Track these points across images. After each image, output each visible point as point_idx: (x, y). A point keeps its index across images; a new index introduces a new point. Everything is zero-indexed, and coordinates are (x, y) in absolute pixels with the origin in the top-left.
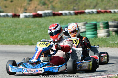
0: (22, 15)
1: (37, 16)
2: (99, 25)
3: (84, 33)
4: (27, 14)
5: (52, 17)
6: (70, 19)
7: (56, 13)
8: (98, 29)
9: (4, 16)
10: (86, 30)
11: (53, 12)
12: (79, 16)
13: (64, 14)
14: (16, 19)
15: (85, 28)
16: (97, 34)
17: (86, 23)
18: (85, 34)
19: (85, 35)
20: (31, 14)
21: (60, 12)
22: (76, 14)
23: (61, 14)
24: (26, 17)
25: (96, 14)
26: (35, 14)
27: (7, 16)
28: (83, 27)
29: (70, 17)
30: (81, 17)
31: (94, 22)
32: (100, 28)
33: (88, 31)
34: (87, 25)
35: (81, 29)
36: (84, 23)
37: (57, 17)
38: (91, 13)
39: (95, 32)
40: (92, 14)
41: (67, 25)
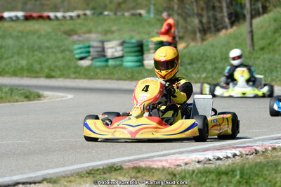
2: (148, 45)
3: (120, 59)
8: (145, 52)
10: (123, 53)
15: (122, 50)
18: (122, 61)
19: (120, 63)
28: (119, 48)
32: (149, 50)
33: (127, 56)
34: (125, 45)
35: (116, 51)
36: (121, 41)
39: (140, 58)
41: (87, 44)
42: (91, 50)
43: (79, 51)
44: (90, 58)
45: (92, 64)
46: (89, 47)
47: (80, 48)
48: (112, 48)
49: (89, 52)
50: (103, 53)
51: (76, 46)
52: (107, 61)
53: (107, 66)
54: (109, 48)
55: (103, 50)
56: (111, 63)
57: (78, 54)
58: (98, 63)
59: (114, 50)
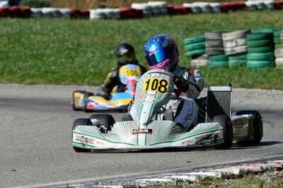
0: (94, 14)
1: (130, 13)
2: (279, 37)
3: (242, 57)
4: (107, 11)
5: (167, 18)
6: (209, 22)
7: (176, 7)
8: (276, 46)
9: (50, 15)
10: (246, 48)
11: (170, 6)
12: (231, 15)
13: (194, 10)
14: (79, 22)
15: (245, 44)
16: (275, 58)
17: (249, 32)
18: (246, 59)
19: (244, 61)
20: (117, 10)
21: (186, 5)
22: (224, 9)
23: (189, 11)
24: (104, 16)
25: (271, 10)
26: (124, 9)
27: (59, 14)
28: (241, 41)
29: (209, 16)
30: (235, 18)
31: (267, 31)
32: (280, 43)
33: (252, 52)
34: (249, 37)
35: (236, 46)
36: (243, 31)
37: (177, 18)
38: (260, 7)
39: (269, 53)
40: (262, 10)
41: (202, 37)
42: (207, 44)
43: (190, 46)
44: (205, 55)
45: (208, 65)
46: (204, 40)
47: (192, 42)
48: (232, 41)
49: (204, 48)
50: (221, 49)
51: (187, 40)
52: (227, 59)
53: (227, 66)
54: (227, 41)
55: (221, 44)
56: (232, 61)
57: (189, 50)
58: (216, 63)
59: (234, 44)
